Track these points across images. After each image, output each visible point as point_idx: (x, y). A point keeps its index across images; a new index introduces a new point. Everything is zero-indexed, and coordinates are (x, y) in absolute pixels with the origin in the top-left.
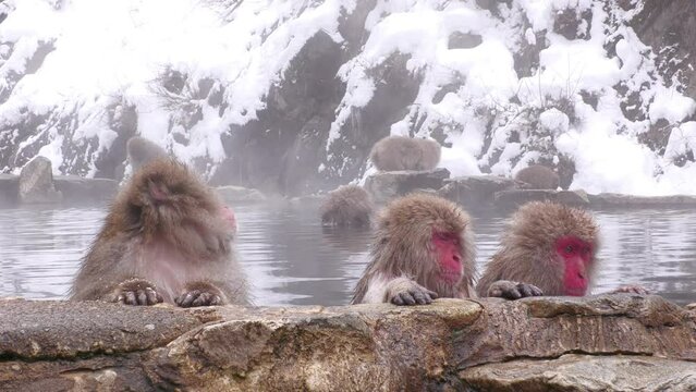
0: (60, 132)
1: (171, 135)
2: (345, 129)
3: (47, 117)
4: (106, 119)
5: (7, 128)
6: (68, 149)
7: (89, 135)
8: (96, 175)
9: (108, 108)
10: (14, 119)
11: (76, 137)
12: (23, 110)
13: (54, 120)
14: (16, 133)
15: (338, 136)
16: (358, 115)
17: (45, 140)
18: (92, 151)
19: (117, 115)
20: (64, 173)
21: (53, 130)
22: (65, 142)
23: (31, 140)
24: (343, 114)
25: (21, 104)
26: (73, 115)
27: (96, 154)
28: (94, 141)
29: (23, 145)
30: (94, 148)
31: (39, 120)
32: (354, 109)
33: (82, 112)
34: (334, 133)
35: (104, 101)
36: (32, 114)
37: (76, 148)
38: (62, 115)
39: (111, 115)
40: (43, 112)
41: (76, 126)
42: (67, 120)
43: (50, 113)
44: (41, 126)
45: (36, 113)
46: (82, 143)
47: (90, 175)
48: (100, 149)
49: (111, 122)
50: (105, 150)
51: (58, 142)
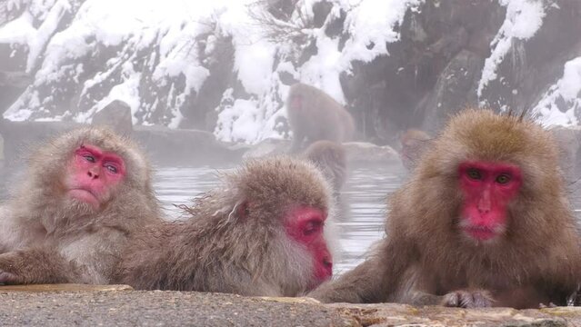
0: (136, 68)
1: (276, 75)
2: (503, 68)
3: (120, 47)
4: (195, 52)
5: (68, 61)
6: (146, 90)
7: (174, 73)
8: (182, 125)
9: (197, 38)
10: (79, 50)
11: (157, 75)
12: (90, 39)
13: (129, 52)
14: (80, 68)
15: (494, 77)
16: (521, 48)
17: (117, 78)
18: (176, 93)
19: (210, 48)
20: (140, 121)
21: (128, 66)
22: (142, 81)
23: (99, 78)
24: (502, 48)
25: (88, 32)
26: (153, 47)
27: (182, 97)
28: (179, 81)
29: (89, 83)
30: (180, 89)
31: (111, 51)
32: (516, 41)
33: (165, 44)
34: (489, 73)
35: (193, 29)
36: (101, 44)
37: (156, 89)
38: (140, 46)
39: (202, 47)
40: (115, 42)
41: (157, 61)
42: (145, 52)
43: (124, 43)
44: (113, 60)
45: (107, 43)
46: (164, 83)
47: (174, 124)
48: (187, 91)
49: (201, 56)
50: (193, 91)
51: (134, 80)
